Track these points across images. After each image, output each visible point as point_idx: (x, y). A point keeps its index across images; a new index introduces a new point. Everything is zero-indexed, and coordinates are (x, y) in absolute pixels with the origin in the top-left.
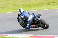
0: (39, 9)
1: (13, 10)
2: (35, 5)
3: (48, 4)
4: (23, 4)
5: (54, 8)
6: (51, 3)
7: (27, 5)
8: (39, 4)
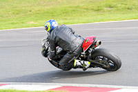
0: (76, 21)
1: (12, 24)
2: (66, 13)
3: (98, 10)
4: (37, 8)
5: (112, 20)
6: (105, 9)
7: (48, 13)
8: (76, 10)
